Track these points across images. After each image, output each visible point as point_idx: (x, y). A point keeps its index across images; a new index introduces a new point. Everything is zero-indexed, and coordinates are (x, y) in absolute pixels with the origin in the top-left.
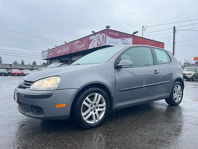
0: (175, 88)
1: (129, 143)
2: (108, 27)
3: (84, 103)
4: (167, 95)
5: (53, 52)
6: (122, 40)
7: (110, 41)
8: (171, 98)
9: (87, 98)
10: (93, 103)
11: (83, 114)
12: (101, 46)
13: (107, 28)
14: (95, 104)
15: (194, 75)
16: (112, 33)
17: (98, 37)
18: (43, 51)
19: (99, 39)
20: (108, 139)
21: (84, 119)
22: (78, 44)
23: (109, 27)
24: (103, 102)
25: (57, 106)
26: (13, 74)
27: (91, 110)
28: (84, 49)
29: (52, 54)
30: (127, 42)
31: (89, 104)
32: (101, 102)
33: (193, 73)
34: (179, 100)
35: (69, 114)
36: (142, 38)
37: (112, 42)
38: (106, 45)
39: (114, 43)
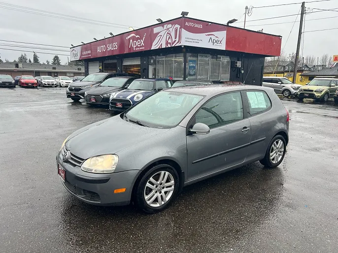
0: (273, 145)
1: (199, 235)
2: (184, 14)
3: (148, 185)
4: (261, 155)
5: (91, 50)
6: (208, 35)
7: (188, 38)
8: (267, 159)
9: (151, 179)
10: (159, 183)
11: (146, 197)
12: (173, 46)
13: (183, 16)
14: (161, 184)
15: (327, 93)
16: (191, 24)
17: (168, 29)
18: (72, 45)
19: (170, 34)
20: (176, 229)
21: (148, 202)
22: (134, 38)
23: (187, 13)
24: (171, 180)
25: (115, 192)
26: (23, 84)
28: (144, 48)
29: (89, 52)
30: (216, 39)
31: (153, 185)
32: (168, 181)
33: (325, 89)
34: (279, 159)
35: (129, 200)
36: (244, 29)
37: (191, 40)
38: (181, 46)
39: (195, 41)
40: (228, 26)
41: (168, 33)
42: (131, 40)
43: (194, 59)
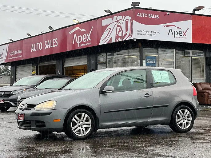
0: (178, 113)
3: (73, 119)
5: (22, 48)
6: (167, 26)
7: (141, 31)
9: (76, 117)
10: (81, 120)
11: (73, 128)
13: (134, 6)
16: (145, 15)
17: (118, 21)
19: (120, 27)
21: (74, 131)
23: (138, 4)
24: (89, 121)
25: (54, 121)
27: (79, 126)
29: (20, 52)
30: (178, 30)
31: (77, 121)
35: (62, 127)
37: (145, 33)
38: (133, 39)
39: (150, 33)
40: (193, 14)
41: (118, 26)
42: (75, 35)
43: (154, 55)
